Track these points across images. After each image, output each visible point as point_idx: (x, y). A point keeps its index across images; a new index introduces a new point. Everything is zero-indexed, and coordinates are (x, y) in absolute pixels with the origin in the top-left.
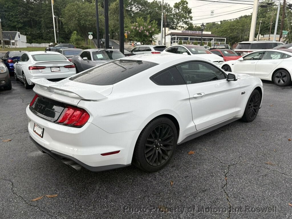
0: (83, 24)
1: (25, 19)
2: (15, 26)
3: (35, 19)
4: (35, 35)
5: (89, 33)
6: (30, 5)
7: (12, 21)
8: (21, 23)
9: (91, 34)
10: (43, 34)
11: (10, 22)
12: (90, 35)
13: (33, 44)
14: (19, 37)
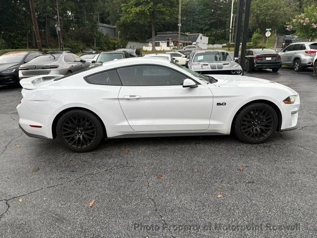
0: (261, 20)
1: (212, 21)
2: (202, 28)
3: (221, 19)
4: (218, 36)
5: (267, 29)
6: (219, 6)
7: (200, 23)
8: (208, 25)
9: (270, 31)
10: (227, 34)
11: (198, 25)
12: (267, 32)
13: (215, 45)
14: (201, 39)
